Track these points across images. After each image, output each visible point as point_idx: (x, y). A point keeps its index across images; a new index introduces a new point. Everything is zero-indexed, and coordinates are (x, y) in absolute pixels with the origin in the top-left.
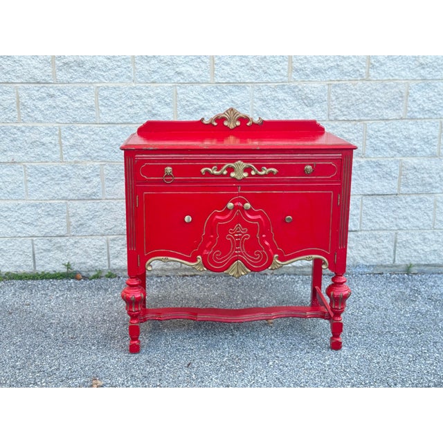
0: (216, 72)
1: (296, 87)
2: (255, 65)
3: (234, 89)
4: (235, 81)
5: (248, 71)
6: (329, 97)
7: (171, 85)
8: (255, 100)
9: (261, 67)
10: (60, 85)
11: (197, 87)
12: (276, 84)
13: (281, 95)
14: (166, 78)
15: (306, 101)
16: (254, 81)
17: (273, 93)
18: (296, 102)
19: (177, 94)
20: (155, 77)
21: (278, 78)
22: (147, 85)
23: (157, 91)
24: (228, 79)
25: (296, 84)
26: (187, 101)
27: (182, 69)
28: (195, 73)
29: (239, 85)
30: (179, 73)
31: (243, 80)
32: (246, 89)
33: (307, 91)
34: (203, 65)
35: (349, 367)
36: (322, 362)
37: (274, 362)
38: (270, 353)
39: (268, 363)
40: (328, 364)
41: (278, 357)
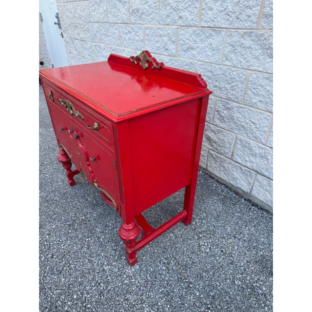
0: (202, 17)
1: (262, 35)
2: (230, 10)
3: (213, 33)
4: (214, 26)
5: (225, 16)
7: (176, 27)
8: (227, 45)
9: (235, 13)
11: (190, 30)
12: (245, 31)
13: (248, 42)
14: (174, 21)
16: (228, 26)
17: (242, 39)
18: (260, 51)
20: (169, 20)
21: (249, 24)
22: (165, 26)
23: (169, 32)
24: (209, 24)
25: (263, 32)
26: (184, 41)
27: (182, 14)
28: (190, 18)
29: (217, 29)
30: (181, 17)
31: (220, 25)
34: (195, 10)
35: (107, 283)
36: (106, 264)
37: (91, 240)
38: (103, 232)
39: (88, 238)
40: (106, 268)
41: (99, 238)
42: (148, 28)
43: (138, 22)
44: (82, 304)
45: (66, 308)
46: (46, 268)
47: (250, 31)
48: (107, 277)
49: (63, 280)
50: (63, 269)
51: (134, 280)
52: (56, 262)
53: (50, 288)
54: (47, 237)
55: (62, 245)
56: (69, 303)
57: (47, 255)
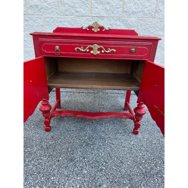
0: (92, 11)
1: (125, 20)
2: (108, 9)
3: (99, 20)
4: (100, 16)
5: (105, 12)
6: (138, 25)
7: (74, 17)
8: (108, 25)
9: (111, 10)
10: (30, 16)
11: (84, 18)
12: (117, 18)
13: (118, 23)
14: (72, 14)
15: (128, 26)
16: (108, 16)
17: (115, 22)
18: (124, 26)
19: (76, 21)
20: (67, 13)
21: (118, 15)
22: (64, 16)
23: (68, 19)
24: (97, 15)
25: (125, 18)
26: (80, 24)
27: (78, 10)
28: (84, 12)
29: (101, 18)
30: (77, 12)
31: (103, 15)
32: (104, 20)
33: (129, 21)
34: (87, 8)
35: (142, 146)
36: (130, 142)
37: (108, 141)
38: (107, 134)
39: (105, 141)
40: (133, 143)
41: (110, 138)
42: (48, 18)
43: (36, 14)
44: (150, 160)
45: (149, 168)
46: (113, 169)
47: (119, 18)
48: (139, 145)
49: (128, 163)
50: (120, 160)
51: (146, 137)
52: (112, 162)
53: (130, 171)
54: (86, 159)
55: (100, 155)
56: (146, 165)
57: (102, 165)
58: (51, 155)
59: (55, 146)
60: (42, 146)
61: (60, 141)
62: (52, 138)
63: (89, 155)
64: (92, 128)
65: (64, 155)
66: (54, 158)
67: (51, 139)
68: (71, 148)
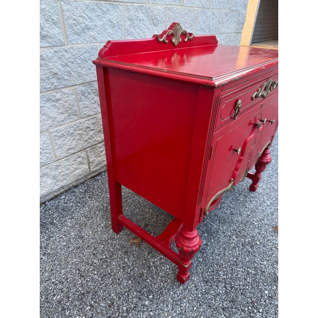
6: (166, 19)
12: (138, 5)
15: (154, 22)
18: (149, 22)
19: (63, 11)
25: (149, 5)
26: (74, 20)
29: (114, 3)
32: (119, 8)
47: (141, 5)
58: (253, 302)
59: (232, 288)
60: (223, 309)
61: (223, 275)
62: (207, 282)
63: (273, 254)
64: (216, 221)
65: (261, 284)
66: (261, 301)
67: (210, 284)
68: (248, 268)
